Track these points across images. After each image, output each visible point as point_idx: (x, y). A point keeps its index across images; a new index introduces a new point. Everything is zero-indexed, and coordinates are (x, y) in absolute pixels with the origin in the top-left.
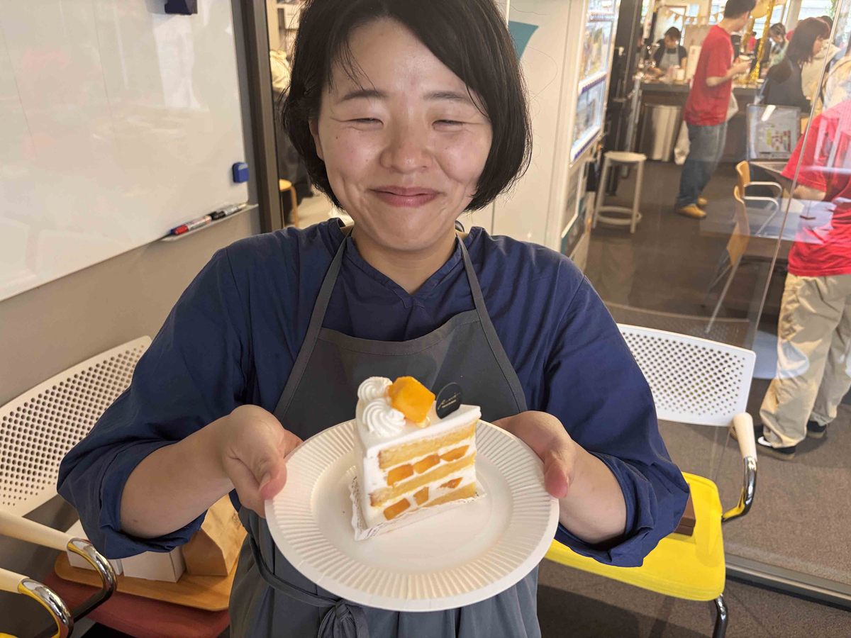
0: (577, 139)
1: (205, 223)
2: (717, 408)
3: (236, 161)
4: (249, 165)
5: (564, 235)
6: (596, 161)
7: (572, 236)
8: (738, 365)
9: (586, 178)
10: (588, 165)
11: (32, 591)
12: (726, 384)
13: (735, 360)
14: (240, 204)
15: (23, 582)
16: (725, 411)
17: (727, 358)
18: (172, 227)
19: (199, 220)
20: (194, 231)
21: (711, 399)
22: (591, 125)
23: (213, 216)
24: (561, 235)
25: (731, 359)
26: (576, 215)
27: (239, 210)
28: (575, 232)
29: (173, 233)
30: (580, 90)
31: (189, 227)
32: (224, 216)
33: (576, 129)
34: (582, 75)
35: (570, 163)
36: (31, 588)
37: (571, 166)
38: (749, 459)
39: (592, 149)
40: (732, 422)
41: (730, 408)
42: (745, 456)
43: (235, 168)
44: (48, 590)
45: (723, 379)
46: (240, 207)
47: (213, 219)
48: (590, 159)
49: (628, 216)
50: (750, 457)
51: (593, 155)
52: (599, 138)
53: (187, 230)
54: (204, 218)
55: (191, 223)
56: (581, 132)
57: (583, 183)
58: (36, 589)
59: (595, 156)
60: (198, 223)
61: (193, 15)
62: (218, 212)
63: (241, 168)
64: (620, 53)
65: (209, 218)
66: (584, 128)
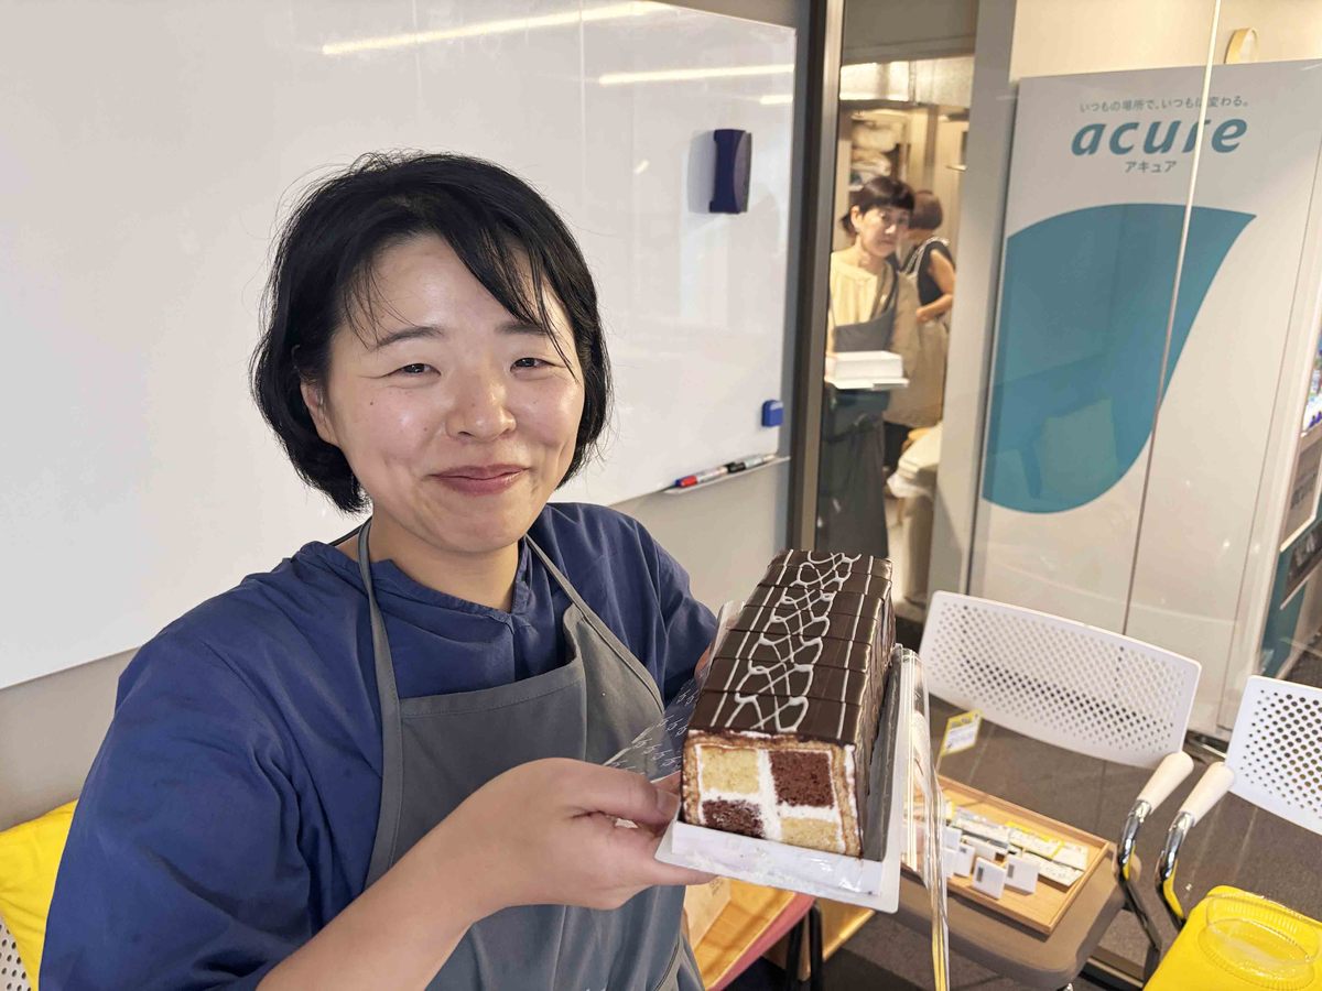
1: (720, 476)
3: (768, 398)
4: (785, 404)
5: (1284, 547)
7: (1305, 552)
14: (766, 455)
18: (679, 477)
19: (712, 471)
20: (704, 485)
23: (731, 468)
24: (1279, 546)
26: (1313, 518)
27: (764, 463)
28: (1309, 547)
29: (678, 484)
31: (699, 479)
32: (744, 468)
35: (1301, 431)
37: (1304, 434)
43: (766, 406)
46: (765, 459)
47: (730, 472)
53: (696, 483)
54: (718, 469)
55: (702, 473)
60: (710, 475)
61: (742, 214)
62: (737, 462)
63: (774, 407)
65: (725, 470)
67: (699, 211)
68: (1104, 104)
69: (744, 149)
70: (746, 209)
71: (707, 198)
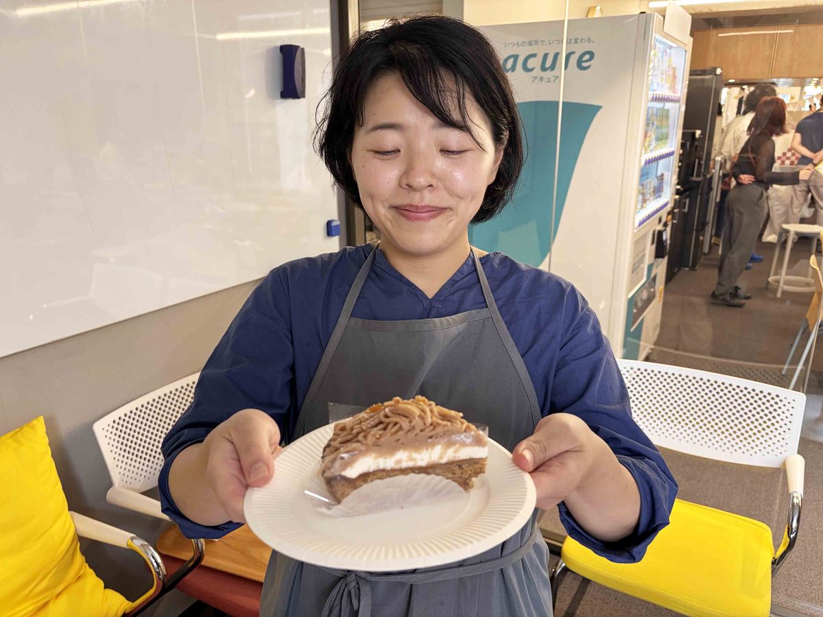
0: (642, 207)
2: (769, 449)
3: (330, 219)
4: (341, 223)
5: (630, 296)
6: (665, 230)
7: (641, 299)
8: (789, 407)
9: (654, 245)
10: (656, 232)
11: (139, 547)
12: (777, 426)
13: (785, 402)
15: (132, 539)
16: (776, 452)
17: (777, 400)
21: (762, 440)
22: (659, 196)
24: (627, 295)
25: (781, 401)
26: (644, 279)
28: (645, 295)
30: (643, 163)
33: (640, 198)
34: (646, 148)
35: (634, 229)
36: (138, 544)
37: (636, 231)
38: (795, 495)
39: (660, 220)
40: (784, 464)
41: (781, 449)
42: (790, 492)
43: (329, 223)
44: (151, 548)
45: (773, 421)
48: (660, 227)
50: (796, 492)
51: (662, 224)
52: (669, 208)
56: (648, 202)
57: (650, 249)
58: (142, 545)
59: (665, 225)
61: (302, 99)
63: (334, 224)
64: (697, 136)
66: (651, 199)
67: (274, 98)
68: (517, 44)
69: (300, 58)
70: (304, 97)
71: (278, 88)
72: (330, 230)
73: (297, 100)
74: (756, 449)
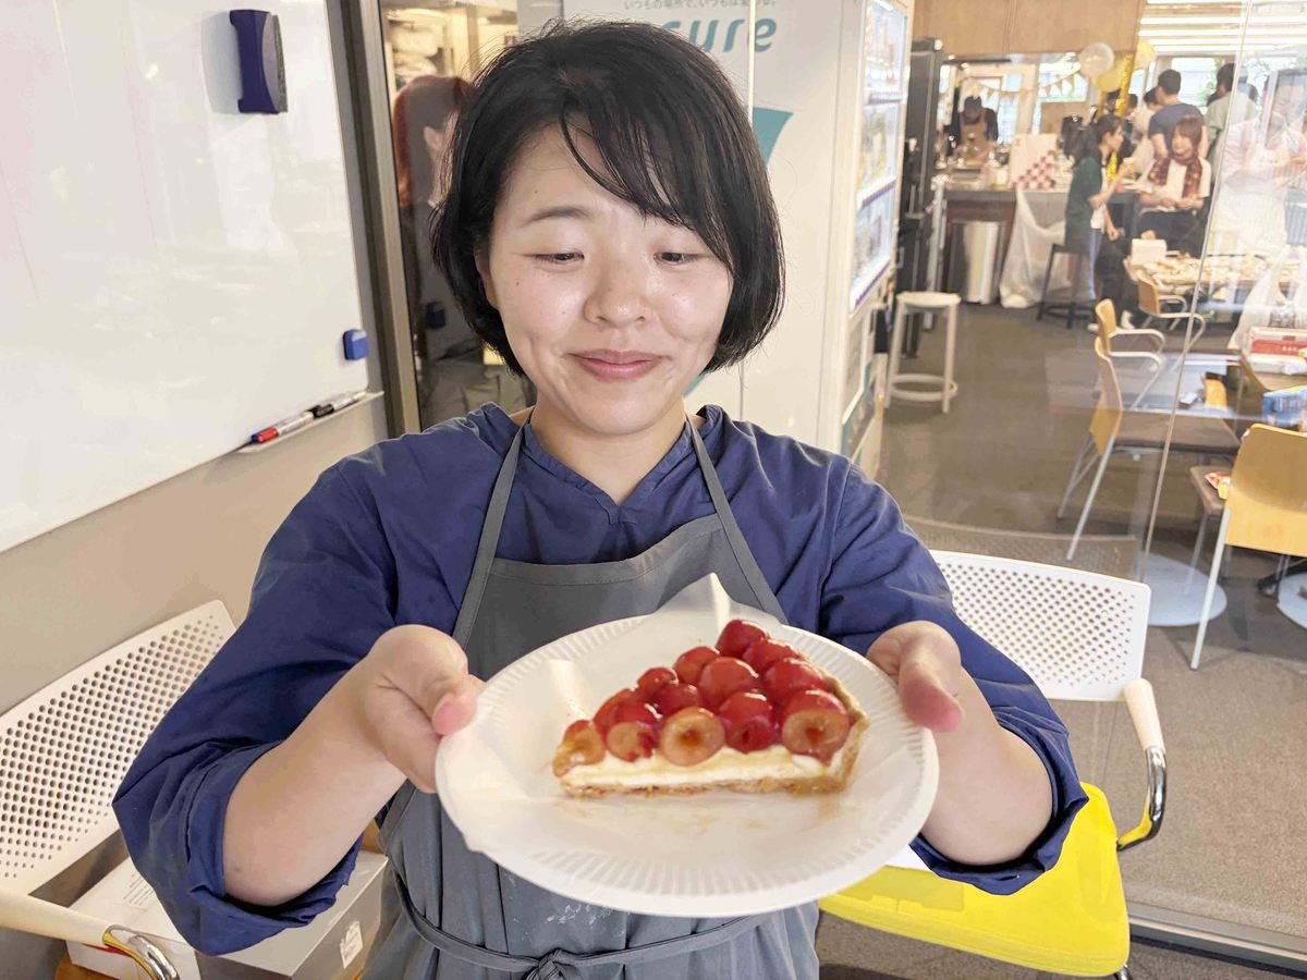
0: (857, 275)
1: (304, 424)
2: (1098, 674)
3: (347, 329)
4: (368, 332)
5: (844, 421)
6: (886, 308)
7: (857, 421)
8: (1125, 606)
9: (873, 334)
10: (875, 313)
12: (1108, 636)
13: (1119, 599)
14: (356, 393)
16: (1110, 677)
17: (1107, 596)
18: (254, 432)
19: (293, 419)
20: (288, 436)
21: (1087, 660)
22: (877, 255)
23: (316, 412)
24: (841, 419)
25: (1113, 597)
26: (861, 390)
27: (355, 402)
28: (861, 414)
29: (255, 440)
30: (859, 205)
31: (280, 430)
33: (856, 261)
34: (861, 182)
35: (850, 313)
37: (851, 316)
38: (1153, 751)
39: (880, 291)
40: (1122, 694)
41: (1116, 673)
42: (1145, 747)
43: (347, 338)
45: (1103, 629)
46: (356, 397)
47: (316, 416)
48: (879, 305)
49: (938, 388)
50: (1154, 747)
51: (881, 299)
52: (889, 273)
53: (277, 435)
54: (302, 415)
55: (283, 423)
56: (863, 266)
57: (869, 341)
59: (885, 299)
60: (293, 424)
61: (281, 114)
62: (322, 405)
63: (356, 337)
64: (912, 148)
65: (310, 415)
66: (867, 260)
67: (226, 111)
69: (272, 35)
70: (285, 109)
71: (234, 94)
72: (349, 349)
73: (272, 117)
74: (1079, 674)
